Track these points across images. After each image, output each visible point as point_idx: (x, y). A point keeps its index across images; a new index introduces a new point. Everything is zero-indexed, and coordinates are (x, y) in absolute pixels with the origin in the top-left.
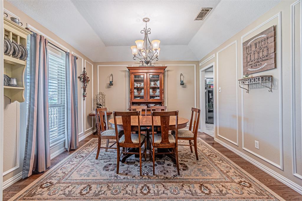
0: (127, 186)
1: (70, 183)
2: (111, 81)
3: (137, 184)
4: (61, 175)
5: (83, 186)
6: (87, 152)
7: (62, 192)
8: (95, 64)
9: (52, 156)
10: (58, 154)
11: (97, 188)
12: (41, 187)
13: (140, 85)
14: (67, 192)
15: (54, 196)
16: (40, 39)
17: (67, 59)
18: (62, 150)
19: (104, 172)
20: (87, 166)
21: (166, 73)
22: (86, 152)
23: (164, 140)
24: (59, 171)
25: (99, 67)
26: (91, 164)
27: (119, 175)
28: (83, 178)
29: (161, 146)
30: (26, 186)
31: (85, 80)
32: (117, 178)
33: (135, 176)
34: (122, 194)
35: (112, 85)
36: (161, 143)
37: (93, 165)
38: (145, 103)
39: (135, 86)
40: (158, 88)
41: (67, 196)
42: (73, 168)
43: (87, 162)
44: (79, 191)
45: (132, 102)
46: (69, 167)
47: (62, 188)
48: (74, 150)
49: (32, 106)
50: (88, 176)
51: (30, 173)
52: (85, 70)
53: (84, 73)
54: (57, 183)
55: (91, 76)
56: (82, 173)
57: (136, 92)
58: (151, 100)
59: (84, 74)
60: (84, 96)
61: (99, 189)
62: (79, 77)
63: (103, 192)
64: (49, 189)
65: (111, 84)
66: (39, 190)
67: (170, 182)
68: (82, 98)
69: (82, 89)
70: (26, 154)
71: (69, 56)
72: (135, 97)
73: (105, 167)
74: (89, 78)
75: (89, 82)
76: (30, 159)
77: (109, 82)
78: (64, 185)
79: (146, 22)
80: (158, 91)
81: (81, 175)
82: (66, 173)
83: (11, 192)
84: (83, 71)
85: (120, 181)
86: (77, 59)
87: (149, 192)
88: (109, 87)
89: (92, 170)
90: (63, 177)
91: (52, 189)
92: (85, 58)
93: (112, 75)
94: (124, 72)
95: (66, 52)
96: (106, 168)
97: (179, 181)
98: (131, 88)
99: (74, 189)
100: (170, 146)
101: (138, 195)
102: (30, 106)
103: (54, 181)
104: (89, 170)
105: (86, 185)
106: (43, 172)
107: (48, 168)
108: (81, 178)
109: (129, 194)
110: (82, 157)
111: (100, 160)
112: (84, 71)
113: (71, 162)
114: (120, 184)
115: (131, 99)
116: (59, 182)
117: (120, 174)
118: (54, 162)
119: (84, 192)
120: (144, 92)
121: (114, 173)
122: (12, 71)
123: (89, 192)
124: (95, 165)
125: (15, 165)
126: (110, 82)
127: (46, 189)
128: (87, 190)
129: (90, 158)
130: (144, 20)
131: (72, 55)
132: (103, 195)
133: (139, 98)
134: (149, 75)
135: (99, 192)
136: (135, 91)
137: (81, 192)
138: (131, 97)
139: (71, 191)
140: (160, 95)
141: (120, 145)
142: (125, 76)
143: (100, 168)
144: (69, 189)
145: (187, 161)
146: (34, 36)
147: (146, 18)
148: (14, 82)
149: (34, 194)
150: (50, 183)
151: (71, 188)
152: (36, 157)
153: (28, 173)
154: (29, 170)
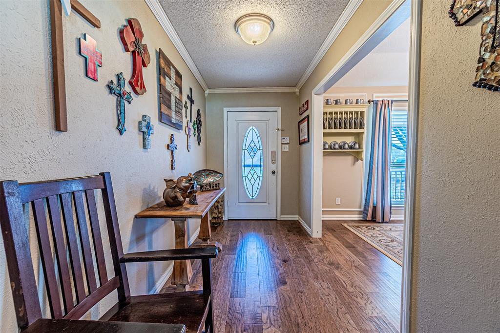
12: (367, 227)
16: (383, 104)
49: (371, 164)
51: (369, 219)
54: (377, 230)
64: (369, 230)
66: (364, 227)
78: (379, 233)
125: (360, 208)
144: (378, 236)
146: (376, 103)
149: (360, 227)
150: (374, 228)
152: (375, 208)
153: (367, 217)
154: (367, 215)
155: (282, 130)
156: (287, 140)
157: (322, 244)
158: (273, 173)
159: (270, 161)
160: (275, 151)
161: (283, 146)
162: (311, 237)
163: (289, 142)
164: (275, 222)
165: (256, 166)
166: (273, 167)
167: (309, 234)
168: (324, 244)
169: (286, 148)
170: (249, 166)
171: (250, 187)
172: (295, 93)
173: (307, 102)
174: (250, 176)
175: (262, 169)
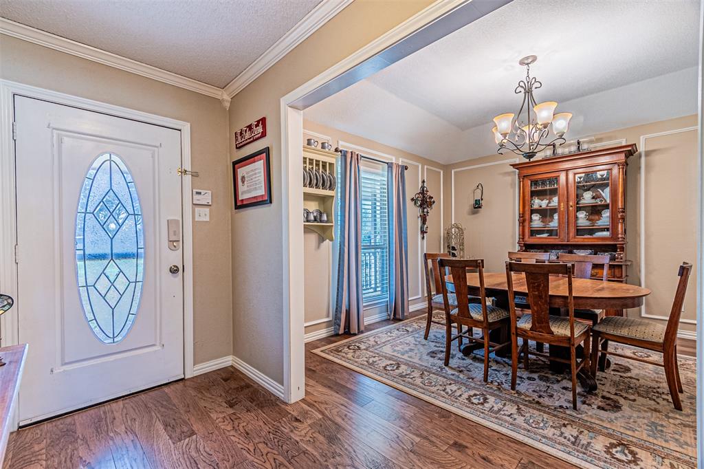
0: (450, 384)
1: (378, 354)
2: (480, 198)
3: (469, 388)
4: (372, 343)
5: (391, 362)
6: (417, 327)
7: (366, 359)
8: (447, 168)
9: (367, 321)
10: (377, 320)
11: (406, 370)
12: (348, 348)
13: (549, 203)
14: (371, 361)
15: (357, 360)
16: (352, 157)
17: (390, 174)
18: (384, 316)
19: (426, 357)
20: (407, 344)
21: (643, 159)
22: (415, 326)
23: (537, 325)
24: (372, 339)
25: (455, 172)
26: (414, 342)
27: (447, 368)
28: (395, 354)
29: (531, 335)
30: (336, 342)
31: (424, 201)
32: (442, 370)
33: (473, 379)
34: (436, 388)
35: (480, 207)
36: (531, 329)
37: (416, 345)
38: (564, 248)
39: (536, 206)
40: (606, 206)
41: (370, 364)
42: (389, 341)
43: (410, 339)
44: (384, 365)
45: (524, 244)
46: (384, 338)
47: (367, 356)
48: (400, 320)
49: (342, 246)
50: (403, 355)
51: (341, 331)
52: (425, 184)
53: (423, 190)
54: (364, 349)
55: (437, 193)
56: (396, 348)
57: (537, 222)
58: (580, 240)
59: (423, 192)
60: (423, 232)
61: (409, 372)
62: (412, 199)
63: (411, 376)
64: (354, 352)
65: (477, 206)
66: (346, 349)
67: (539, 410)
68: (420, 236)
69: (420, 219)
70: (337, 305)
71: (392, 168)
72: (534, 232)
73: (433, 352)
74: (432, 198)
75: (433, 206)
76: (341, 312)
77: (473, 202)
78: (371, 354)
79: (528, 64)
80: (606, 214)
81: (395, 351)
82: (379, 343)
83: (323, 343)
84: (420, 186)
85: (444, 375)
86: (406, 169)
87: (482, 404)
88: (474, 213)
89: (411, 350)
90: (373, 346)
91: (358, 353)
92: (425, 161)
93: (480, 186)
94: (509, 175)
95: (387, 163)
96: (433, 354)
97: (562, 417)
98: (521, 212)
99: (380, 362)
100: (556, 341)
101: (461, 400)
102: (340, 246)
103: (363, 347)
104: (407, 348)
105: (394, 363)
106: (355, 335)
107: (360, 332)
108: (393, 354)
109: (447, 393)
110: (408, 331)
111: (430, 343)
112: (423, 187)
113: (389, 334)
114: (440, 378)
115: (521, 237)
116: (366, 349)
117: (451, 368)
118: (369, 328)
119: (388, 368)
120: (559, 219)
121: (441, 363)
122: (324, 204)
123: (394, 370)
124: (419, 346)
125: (328, 316)
126: (476, 200)
127: (352, 351)
128: (393, 367)
129: (417, 335)
130: (522, 63)
131: (398, 166)
132: (410, 380)
133: (545, 235)
134: (575, 174)
135: (407, 375)
136: (536, 217)
137: (385, 367)
138: (521, 233)
139: (376, 362)
140: (610, 227)
141: (452, 318)
142: (513, 185)
143: (424, 351)
144: (375, 359)
145: (634, 400)
146: (344, 154)
147: (527, 58)
148: (325, 218)
149: (341, 351)
150: (358, 347)
151: (376, 359)
152: (348, 313)
153: (339, 330)
154: (340, 326)
155: (195, 175)
156: (206, 198)
157: (320, 416)
158: (174, 270)
159: (165, 243)
160: (178, 221)
161: (197, 209)
162: (286, 404)
163: (210, 202)
164: (180, 386)
165: (125, 256)
166: (174, 258)
167: (278, 399)
168: (322, 413)
169: (204, 215)
170: (102, 257)
171: (103, 314)
172: (219, 102)
173: (263, 121)
174: (103, 285)
175: (141, 261)
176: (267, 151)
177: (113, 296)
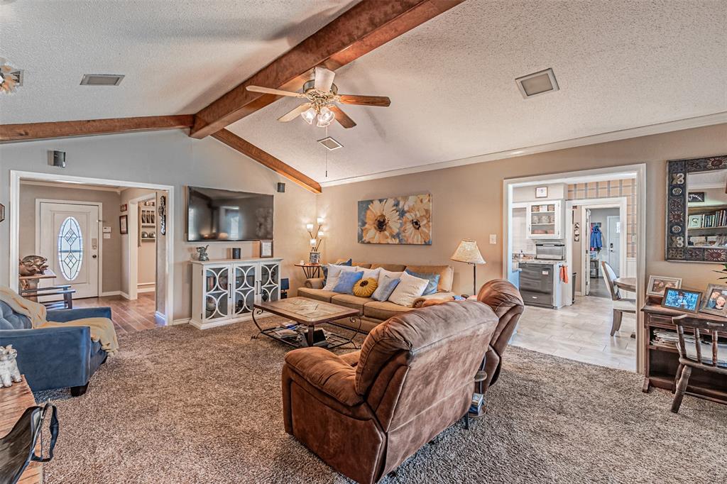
155: (104, 222)
156: (109, 230)
158: (94, 257)
159: (91, 247)
160: (96, 239)
161: (105, 234)
165: (76, 251)
166: (95, 252)
169: (108, 237)
170: (67, 251)
171: (68, 271)
172: (116, 192)
173: (126, 205)
174: (67, 261)
175: (81, 254)
176: (127, 216)
177: (71, 265)
